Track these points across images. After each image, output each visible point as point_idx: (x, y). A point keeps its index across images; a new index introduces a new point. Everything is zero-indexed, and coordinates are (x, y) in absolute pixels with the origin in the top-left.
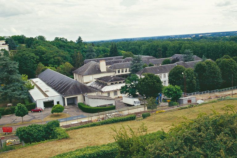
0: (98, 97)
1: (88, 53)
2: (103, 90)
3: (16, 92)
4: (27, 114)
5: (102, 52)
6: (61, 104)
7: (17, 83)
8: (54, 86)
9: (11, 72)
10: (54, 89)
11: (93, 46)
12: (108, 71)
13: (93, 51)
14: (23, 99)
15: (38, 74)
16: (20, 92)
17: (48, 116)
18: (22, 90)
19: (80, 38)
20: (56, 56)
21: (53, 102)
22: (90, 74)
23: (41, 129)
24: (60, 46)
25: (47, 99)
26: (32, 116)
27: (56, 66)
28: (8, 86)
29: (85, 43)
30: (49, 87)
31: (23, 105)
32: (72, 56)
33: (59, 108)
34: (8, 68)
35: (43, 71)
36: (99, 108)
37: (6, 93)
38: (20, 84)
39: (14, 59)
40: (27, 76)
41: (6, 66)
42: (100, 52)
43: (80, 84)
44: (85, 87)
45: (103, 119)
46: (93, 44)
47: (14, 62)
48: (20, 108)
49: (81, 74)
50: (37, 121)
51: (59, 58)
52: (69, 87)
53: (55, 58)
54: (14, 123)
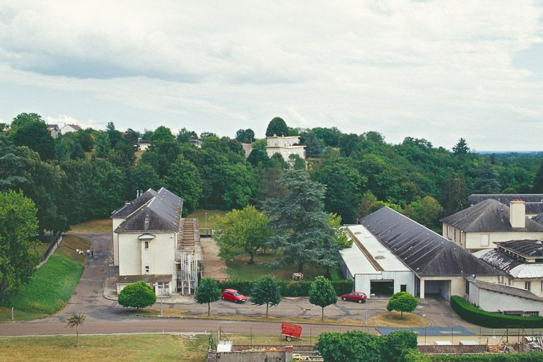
0: (503, 290)
1: (479, 180)
2: (513, 272)
3: (314, 250)
4: (334, 302)
5: (514, 180)
6: (411, 291)
7: (318, 231)
8: (397, 247)
9: (308, 205)
10: (396, 253)
11: (493, 163)
12: (530, 228)
13: (494, 176)
14: (327, 267)
15: (363, 215)
16: (323, 251)
17: (379, 316)
18: (327, 247)
19: (462, 143)
20: (404, 180)
21: (391, 283)
22: (482, 229)
23: (373, 344)
24: (416, 158)
25: (379, 277)
26: (343, 309)
27: (404, 202)
28: (300, 235)
29: (475, 156)
30: (383, 249)
31: (327, 281)
32: (440, 184)
33: (407, 301)
34: (305, 196)
35: (374, 209)
36: (503, 316)
37: (294, 250)
38: (323, 235)
39: (315, 177)
40: (339, 218)
41: (300, 190)
42: (510, 178)
43: (461, 250)
44: (472, 259)
45: (516, 346)
46: (493, 158)
47: (316, 184)
48: (320, 286)
49: (463, 228)
50: (354, 322)
51: (412, 184)
52: (433, 254)
53: (403, 184)
54: (305, 317)
